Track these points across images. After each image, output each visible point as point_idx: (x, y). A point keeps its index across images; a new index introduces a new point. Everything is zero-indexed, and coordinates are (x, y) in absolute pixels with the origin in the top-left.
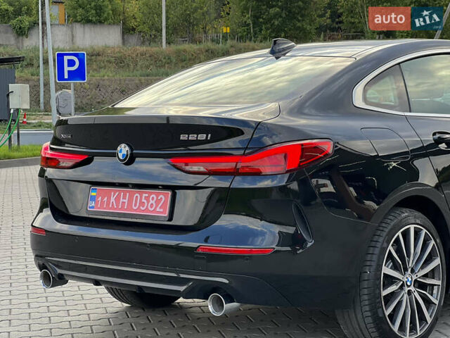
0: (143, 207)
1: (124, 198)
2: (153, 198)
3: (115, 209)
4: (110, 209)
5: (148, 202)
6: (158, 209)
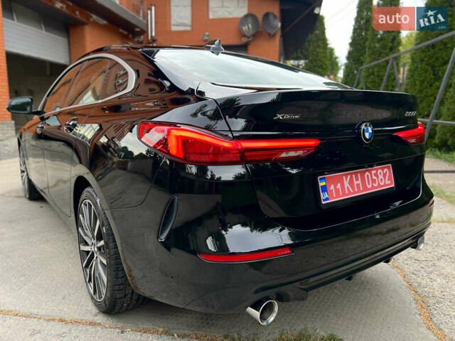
0: (375, 183)
1: (357, 179)
2: (380, 173)
3: (353, 193)
4: (348, 195)
5: (378, 177)
6: (387, 182)
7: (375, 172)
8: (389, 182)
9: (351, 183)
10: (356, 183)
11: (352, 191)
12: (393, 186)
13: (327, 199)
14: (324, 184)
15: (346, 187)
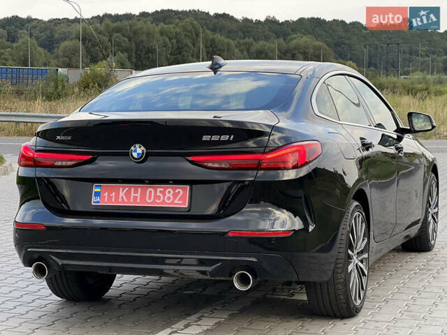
0: (159, 200)
3: (126, 203)
7: (162, 189)
8: (181, 202)
9: (128, 194)
10: (133, 195)
11: (126, 201)
12: (186, 206)
13: (98, 202)
14: (99, 190)
15: (120, 197)
